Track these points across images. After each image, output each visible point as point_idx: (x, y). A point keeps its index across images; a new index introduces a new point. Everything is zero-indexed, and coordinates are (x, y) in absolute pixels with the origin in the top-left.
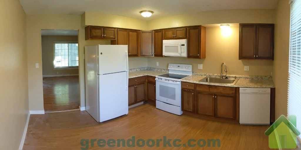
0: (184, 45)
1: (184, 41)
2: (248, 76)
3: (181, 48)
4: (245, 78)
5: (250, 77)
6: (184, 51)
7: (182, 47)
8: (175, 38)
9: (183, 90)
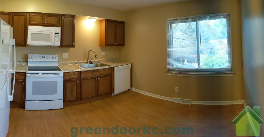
0: (58, 33)
1: (58, 29)
2: (105, 60)
3: (55, 37)
4: (103, 61)
5: (106, 60)
6: (58, 39)
7: (56, 35)
8: (45, 24)
9: (65, 82)
